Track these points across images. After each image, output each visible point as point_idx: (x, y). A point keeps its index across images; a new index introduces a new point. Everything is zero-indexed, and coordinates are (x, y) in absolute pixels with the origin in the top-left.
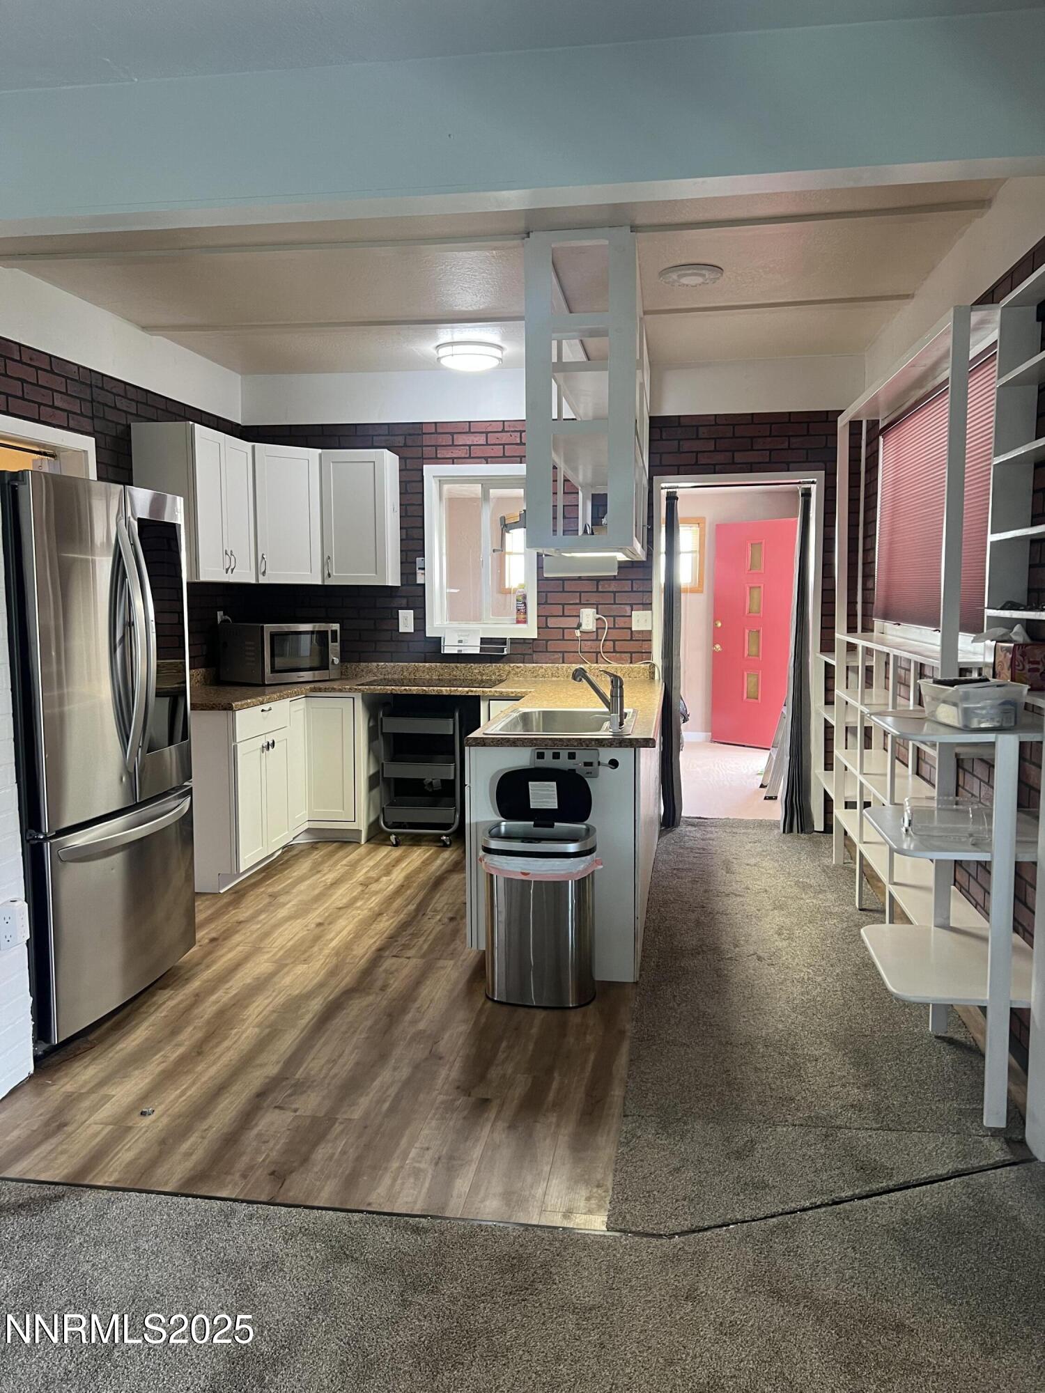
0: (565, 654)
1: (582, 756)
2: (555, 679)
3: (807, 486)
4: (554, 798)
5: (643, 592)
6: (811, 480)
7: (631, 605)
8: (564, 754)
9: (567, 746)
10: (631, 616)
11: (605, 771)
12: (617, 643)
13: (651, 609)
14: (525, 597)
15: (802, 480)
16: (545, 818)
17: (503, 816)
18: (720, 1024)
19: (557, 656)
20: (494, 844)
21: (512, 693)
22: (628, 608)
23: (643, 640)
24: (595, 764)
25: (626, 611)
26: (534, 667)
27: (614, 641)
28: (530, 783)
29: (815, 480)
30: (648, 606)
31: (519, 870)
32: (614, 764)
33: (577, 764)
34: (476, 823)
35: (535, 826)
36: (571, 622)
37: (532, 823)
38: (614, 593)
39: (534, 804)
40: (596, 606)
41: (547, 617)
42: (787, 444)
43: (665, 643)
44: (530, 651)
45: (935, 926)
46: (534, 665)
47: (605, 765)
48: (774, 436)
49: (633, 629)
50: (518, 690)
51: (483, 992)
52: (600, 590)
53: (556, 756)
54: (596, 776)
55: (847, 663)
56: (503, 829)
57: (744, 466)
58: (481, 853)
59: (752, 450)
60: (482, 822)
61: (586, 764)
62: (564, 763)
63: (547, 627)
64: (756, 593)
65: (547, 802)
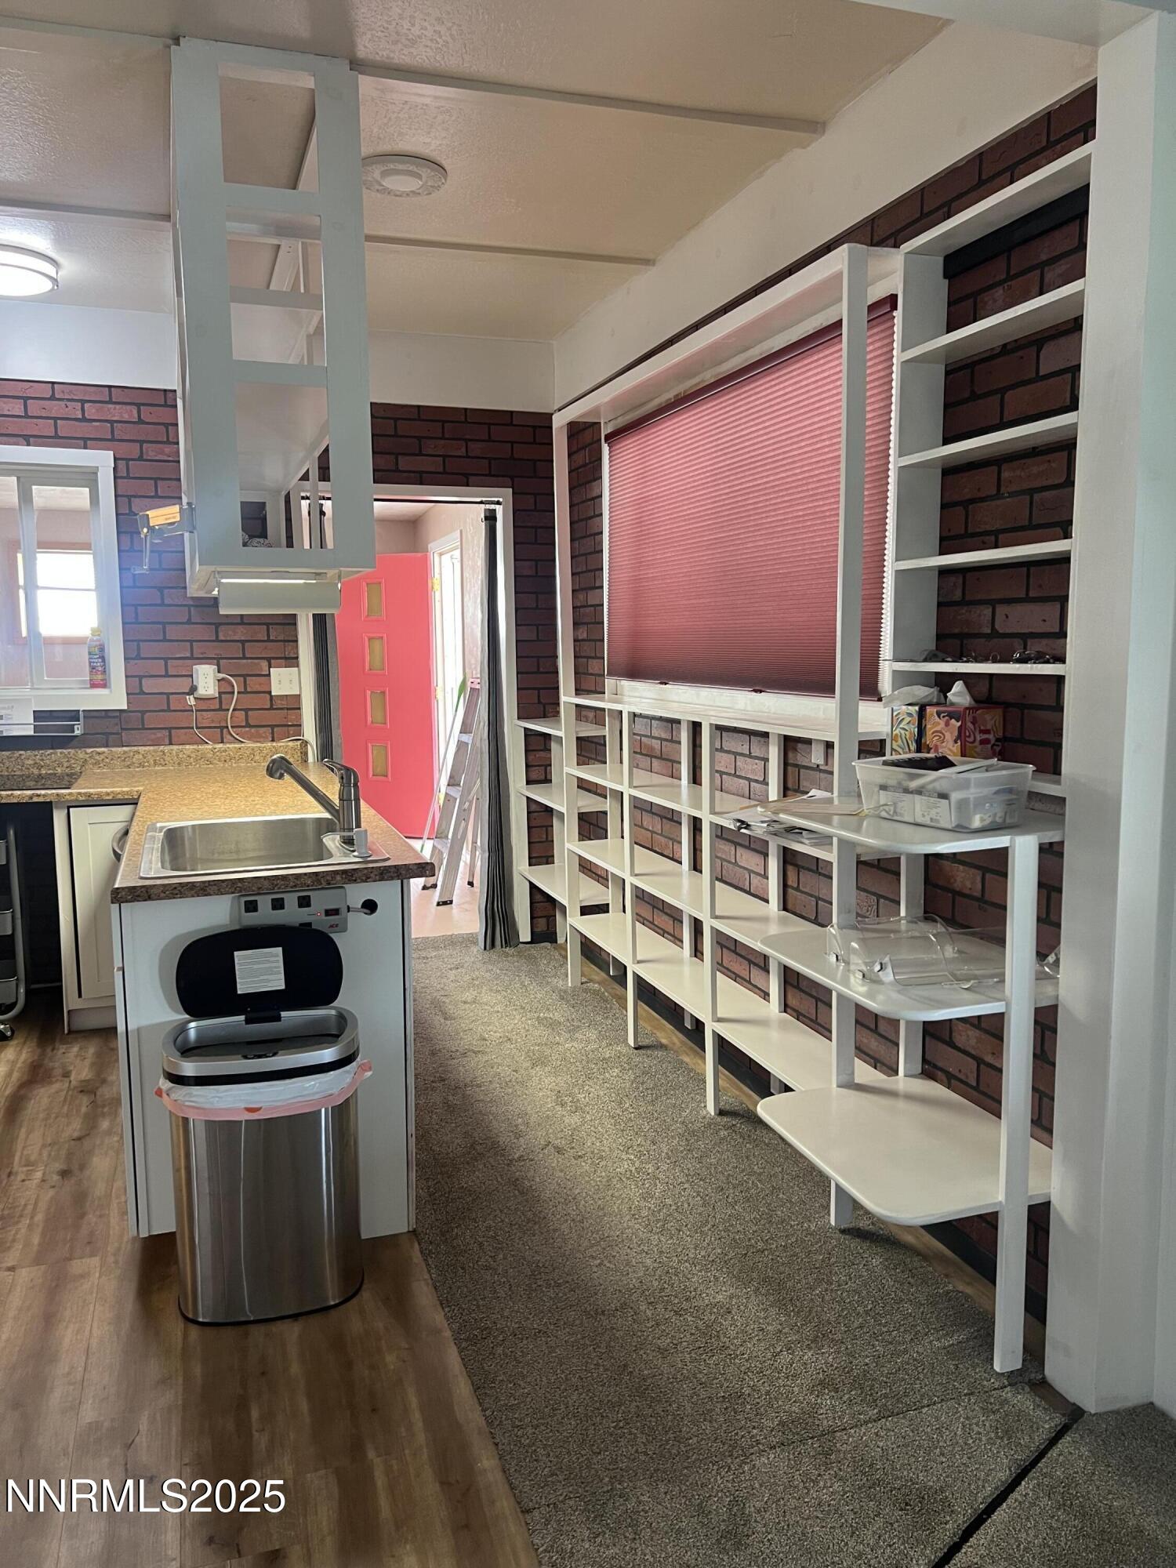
0: (173, 731)
1: (321, 900)
2: (161, 768)
3: (492, 507)
4: (280, 973)
5: (285, 641)
6: (496, 499)
7: (269, 660)
8: (291, 900)
9: (295, 886)
10: (269, 675)
11: (358, 921)
12: (250, 713)
13: (298, 666)
14: (102, 649)
15: (484, 499)
16: (263, 1006)
17: (187, 1010)
18: (569, 1279)
19: (159, 734)
20: (189, 1068)
21: (108, 794)
22: (265, 664)
23: (288, 709)
24: (344, 910)
25: (262, 670)
26: (125, 752)
27: (246, 710)
28: (236, 953)
29: (501, 500)
30: (292, 661)
31: (243, 1106)
32: (370, 906)
33: (313, 915)
34: (138, 1030)
35: (248, 1021)
36: (182, 685)
37: (242, 1018)
38: (243, 642)
39: (245, 985)
40: (217, 661)
41: (141, 677)
42: (464, 450)
43: (320, 713)
44: (117, 729)
45: (838, 1086)
46: (124, 748)
47: (357, 910)
48: (447, 439)
49: (273, 694)
50: (118, 790)
51: (172, 1310)
52: (221, 638)
53: (278, 904)
54: (345, 930)
55: (577, 732)
56: (192, 1034)
57: (412, 475)
58: (165, 1084)
59: (420, 454)
60: (148, 1027)
61: (328, 913)
62: (292, 914)
63: (142, 693)
64: (377, 645)
65: (268, 981)
